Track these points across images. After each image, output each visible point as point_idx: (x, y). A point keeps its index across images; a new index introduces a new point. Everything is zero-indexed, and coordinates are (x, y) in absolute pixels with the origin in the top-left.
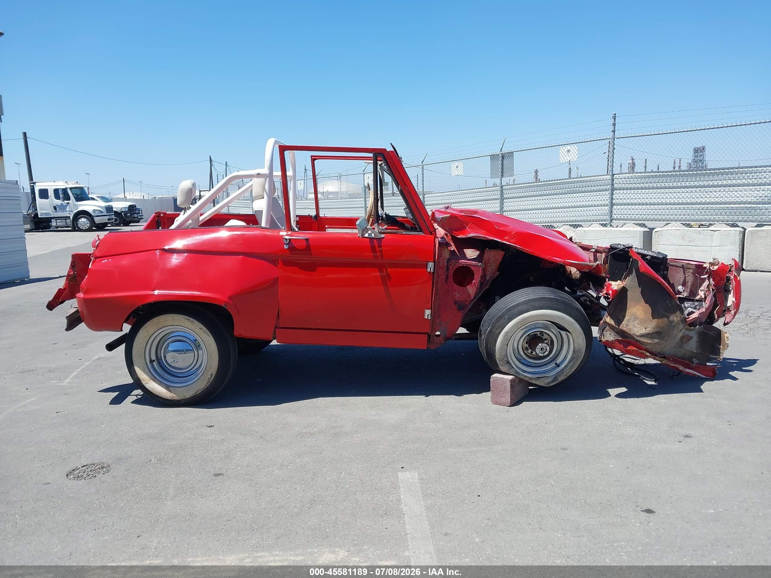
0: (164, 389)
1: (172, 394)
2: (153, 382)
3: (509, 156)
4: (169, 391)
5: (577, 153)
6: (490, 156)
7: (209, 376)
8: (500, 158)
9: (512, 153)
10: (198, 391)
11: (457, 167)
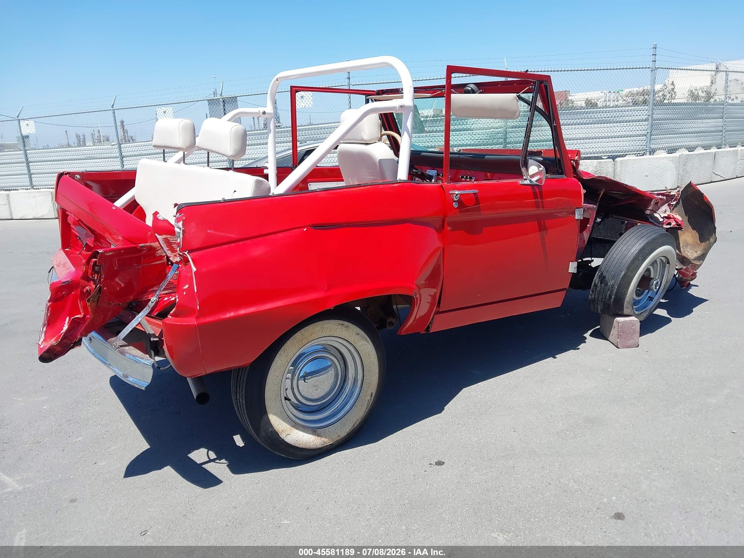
0: (311, 436)
1: (323, 439)
2: (297, 430)
3: (232, 100)
4: (318, 436)
5: (311, 99)
6: (208, 100)
7: (369, 398)
8: (221, 103)
9: (236, 97)
10: (356, 423)
11: (165, 112)
